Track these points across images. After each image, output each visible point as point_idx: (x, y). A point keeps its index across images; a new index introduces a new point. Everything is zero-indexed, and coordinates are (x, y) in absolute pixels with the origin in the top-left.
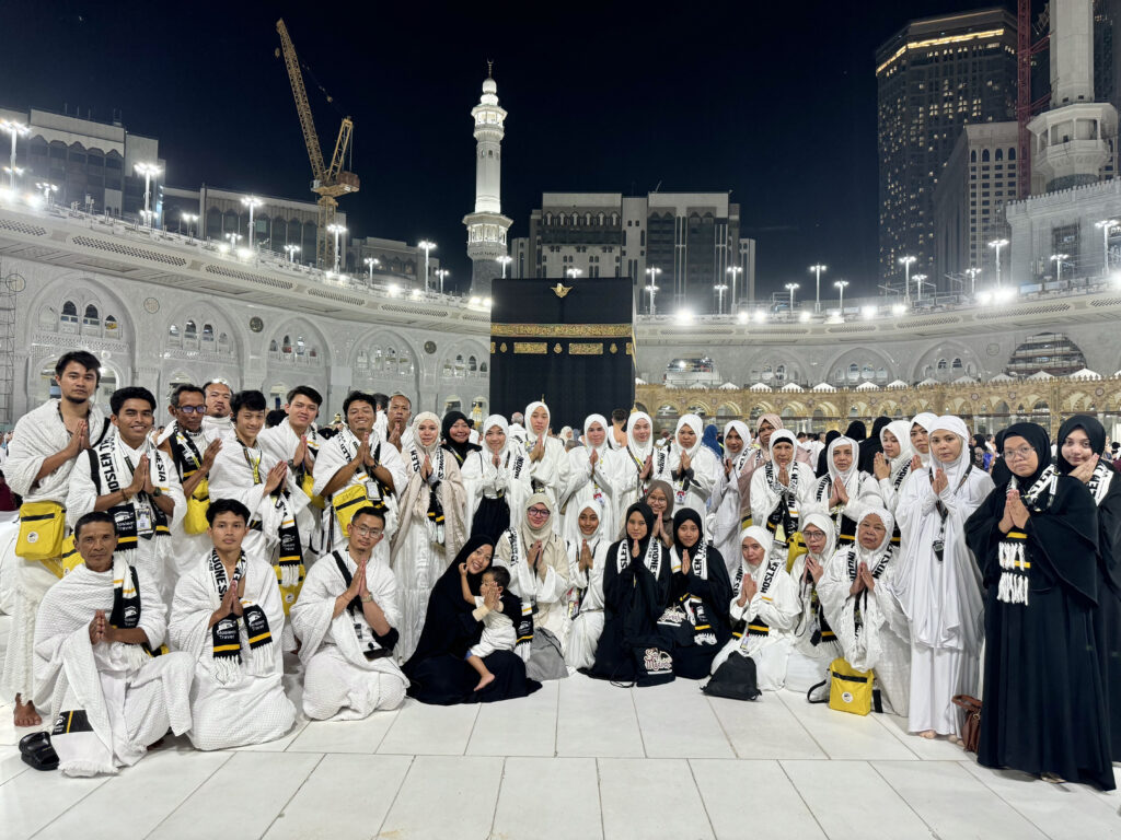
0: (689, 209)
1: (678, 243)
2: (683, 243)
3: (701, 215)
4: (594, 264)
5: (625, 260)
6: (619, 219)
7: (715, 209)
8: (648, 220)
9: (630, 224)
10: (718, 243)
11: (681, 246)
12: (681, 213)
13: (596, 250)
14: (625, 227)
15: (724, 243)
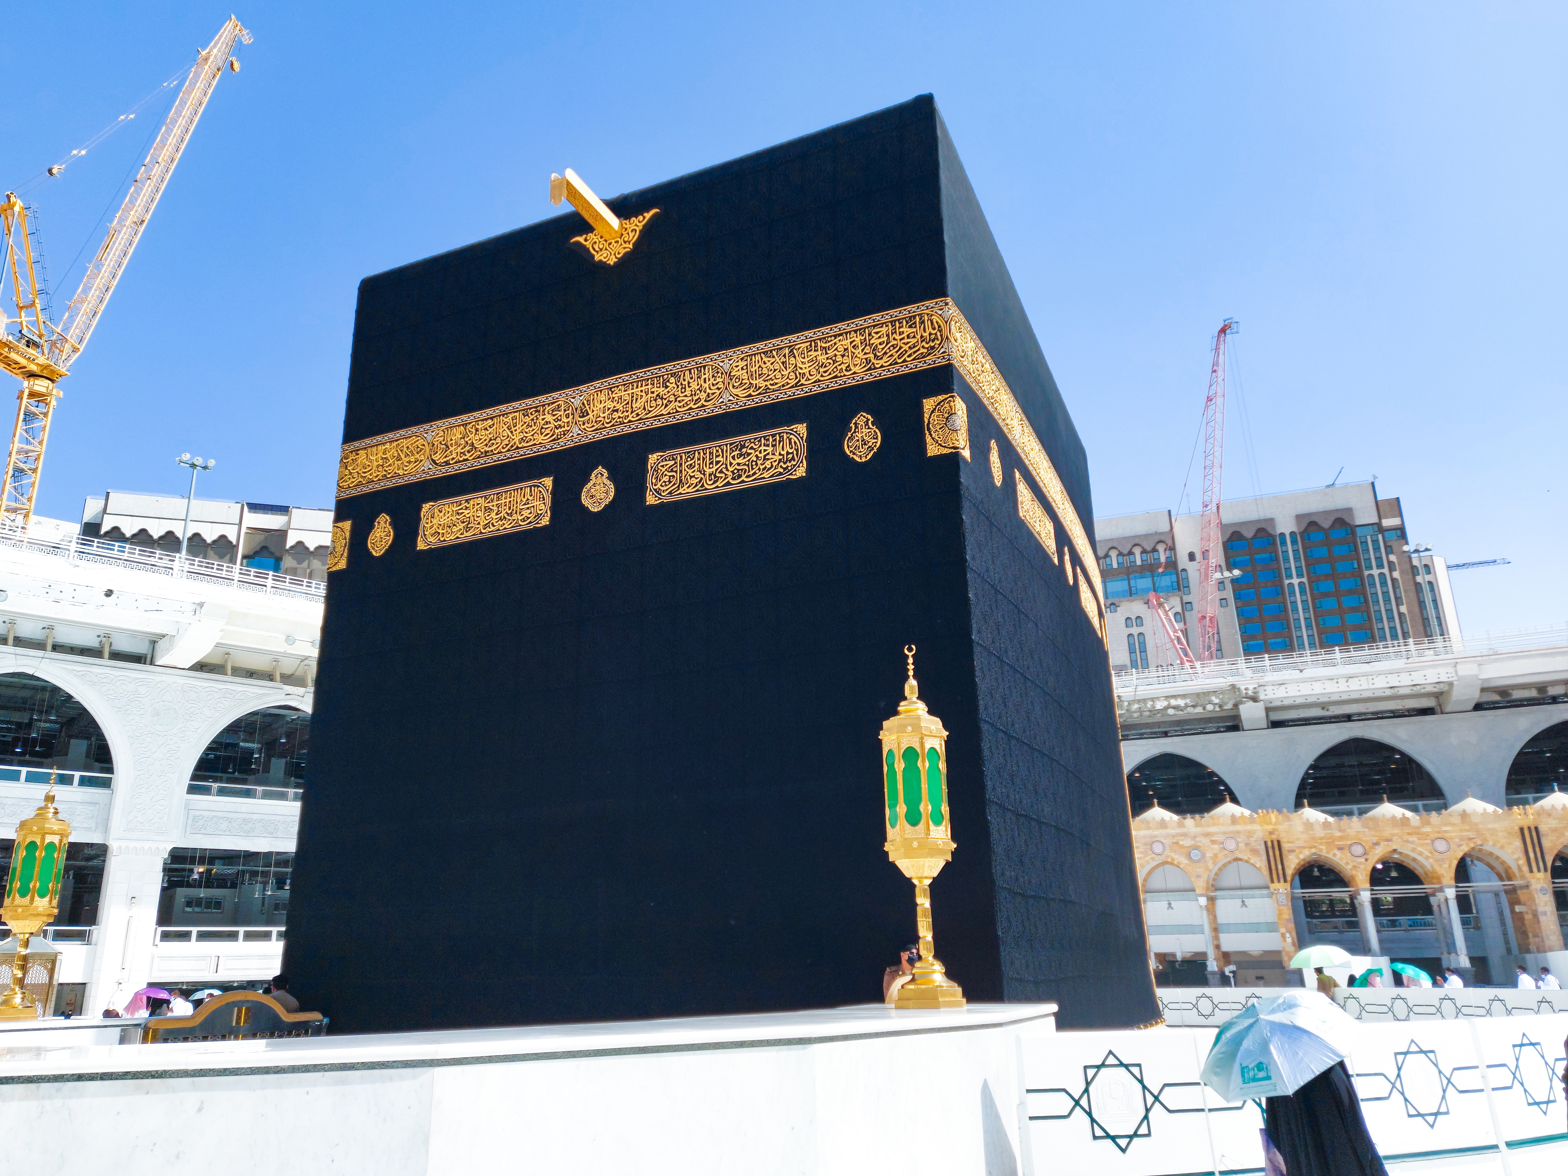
0: (1299, 518)
1: (1290, 576)
2: (1299, 575)
3: (1326, 524)
4: (1135, 631)
5: (1192, 617)
6: (1172, 548)
7: (1349, 510)
8: (1223, 543)
9: (1192, 557)
10: (1370, 568)
11: (1295, 581)
12: (1286, 526)
13: (1136, 608)
14: (1183, 561)
15: (1380, 566)
